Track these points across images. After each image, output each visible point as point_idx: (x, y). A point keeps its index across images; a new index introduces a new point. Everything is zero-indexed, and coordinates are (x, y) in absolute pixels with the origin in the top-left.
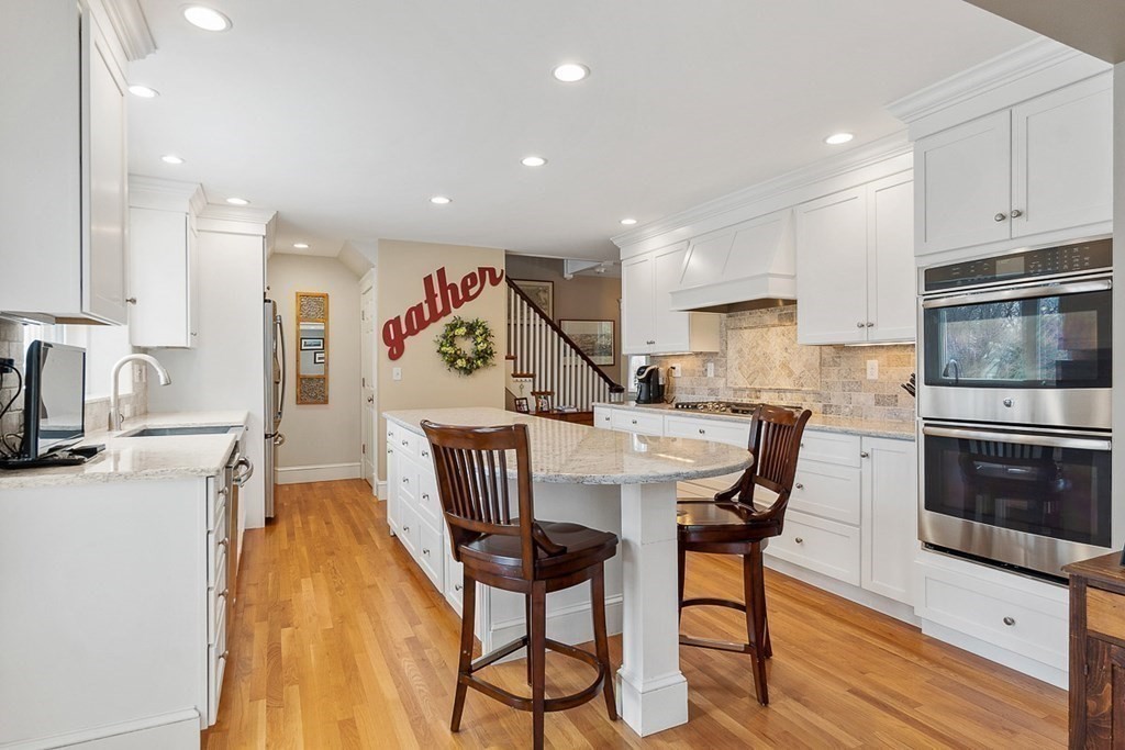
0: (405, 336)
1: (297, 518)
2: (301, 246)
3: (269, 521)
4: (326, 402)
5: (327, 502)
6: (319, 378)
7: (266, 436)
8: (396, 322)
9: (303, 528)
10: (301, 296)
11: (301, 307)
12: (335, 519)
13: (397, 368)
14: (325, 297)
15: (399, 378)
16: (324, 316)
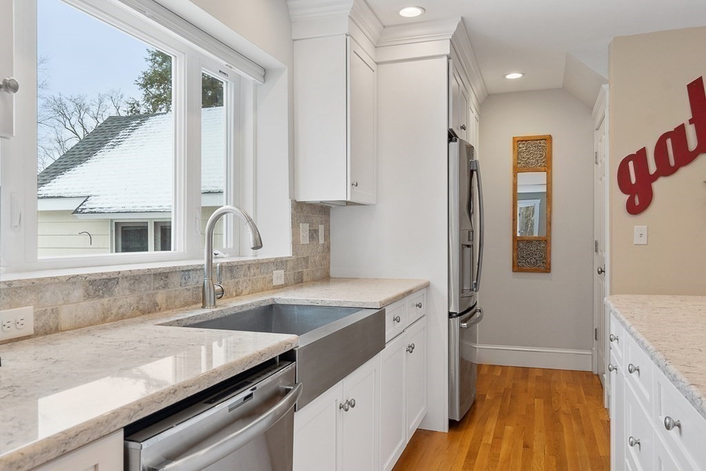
0: (655, 177)
1: (491, 425)
2: (514, 76)
3: (453, 424)
4: (547, 270)
5: (538, 403)
6: (539, 241)
7: (450, 315)
8: (640, 158)
9: (492, 446)
10: (518, 141)
11: (518, 154)
12: (539, 442)
13: (640, 226)
14: (548, 139)
15: (643, 241)
16: (546, 165)
